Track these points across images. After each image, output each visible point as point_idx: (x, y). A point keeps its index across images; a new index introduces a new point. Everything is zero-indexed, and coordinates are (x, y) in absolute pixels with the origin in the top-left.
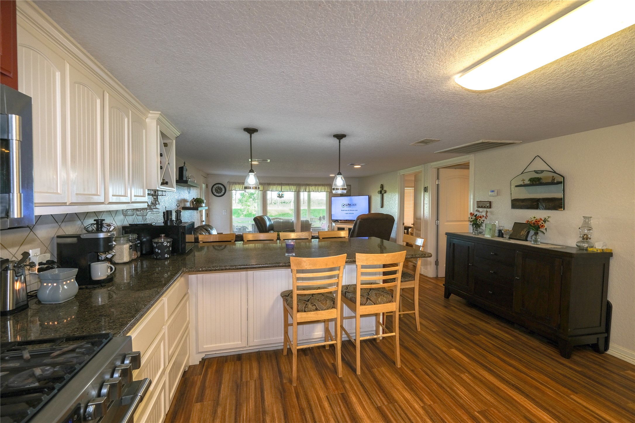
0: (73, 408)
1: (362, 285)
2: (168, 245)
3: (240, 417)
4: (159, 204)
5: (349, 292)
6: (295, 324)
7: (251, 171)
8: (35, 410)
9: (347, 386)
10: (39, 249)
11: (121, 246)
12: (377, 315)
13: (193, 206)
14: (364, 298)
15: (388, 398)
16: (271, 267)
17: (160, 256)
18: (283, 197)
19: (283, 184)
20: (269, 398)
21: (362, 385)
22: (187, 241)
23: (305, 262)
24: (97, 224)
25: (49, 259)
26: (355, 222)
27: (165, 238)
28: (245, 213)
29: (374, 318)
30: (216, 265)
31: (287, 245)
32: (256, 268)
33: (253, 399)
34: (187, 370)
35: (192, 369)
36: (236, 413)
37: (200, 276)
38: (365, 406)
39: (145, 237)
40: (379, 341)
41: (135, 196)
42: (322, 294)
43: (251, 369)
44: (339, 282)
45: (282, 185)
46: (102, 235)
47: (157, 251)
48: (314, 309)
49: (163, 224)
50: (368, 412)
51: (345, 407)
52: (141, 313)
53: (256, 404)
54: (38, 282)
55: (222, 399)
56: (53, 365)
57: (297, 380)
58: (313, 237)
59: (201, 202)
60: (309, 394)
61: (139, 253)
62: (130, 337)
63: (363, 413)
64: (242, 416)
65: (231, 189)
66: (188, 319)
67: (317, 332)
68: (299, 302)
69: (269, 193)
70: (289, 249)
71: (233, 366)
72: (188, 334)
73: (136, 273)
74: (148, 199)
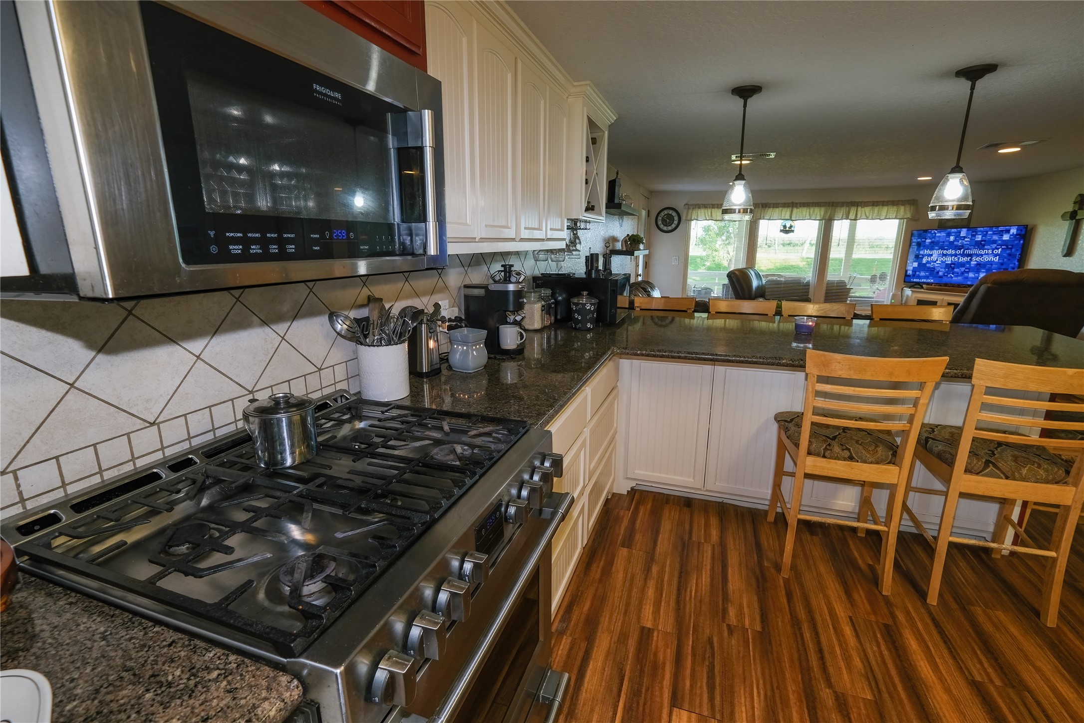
0: (495, 502)
1: (976, 431)
2: (592, 309)
3: (686, 591)
4: (580, 243)
5: (938, 439)
6: (800, 475)
7: (740, 177)
8: (461, 492)
9: (901, 616)
10: (448, 301)
11: (532, 305)
12: (1005, 503)
13: (626, 249)
14: (978, 460)
15: (1005, 674)
16: (762, 364)
17: (580, 325)
18: (793, 231)
19: (797, 204)
20: (736, 581)
21: (937, 625)
22: (619, 305)
23: (839, 363)
24: (505, 271)
25: (457, 315)
26: (971, 289)
27: (588, 298)
28: (708, 264)
29: (995, 507)
30: (663, 348)
31: (797, 326)
32: (732, 361)
33: (709, 572)
34: (609, 497)
35: (617, 498)
36: (679, 583)
37: (636, 362)
38: (941, 667)
39: (560, 295)
40: (999, 557)
41: (551, 229)
42: (869, 432)
43: (707, 525)
44: (917, 415)
45: (793, 207)
46: (511, 287)
47: (576, 317)
48: (847, 456)
49: (584, 276)
50: (946, 680)
51: (889, 650)
52: (561, 403)
53: (712, 580)
54: (447, 343)
55: (659, 555)
56: (472, 446)
57: (791, 570)
58: (857, 316)
59: (638, 241)
60: (814, 602)
61: (553, 318)
62: (549, 432)
63: (933, 677)
64: (689, 590)
65: (689, 218)
66: (615, 425)
67: (843, 501)
68: (814, 437)
69: (763, 224)
70: (802, 333)
71: (678, 513)
72: (615, 447)
73: (548, 347)
74: (566, 234)
